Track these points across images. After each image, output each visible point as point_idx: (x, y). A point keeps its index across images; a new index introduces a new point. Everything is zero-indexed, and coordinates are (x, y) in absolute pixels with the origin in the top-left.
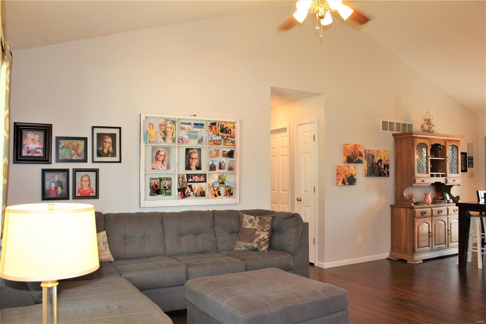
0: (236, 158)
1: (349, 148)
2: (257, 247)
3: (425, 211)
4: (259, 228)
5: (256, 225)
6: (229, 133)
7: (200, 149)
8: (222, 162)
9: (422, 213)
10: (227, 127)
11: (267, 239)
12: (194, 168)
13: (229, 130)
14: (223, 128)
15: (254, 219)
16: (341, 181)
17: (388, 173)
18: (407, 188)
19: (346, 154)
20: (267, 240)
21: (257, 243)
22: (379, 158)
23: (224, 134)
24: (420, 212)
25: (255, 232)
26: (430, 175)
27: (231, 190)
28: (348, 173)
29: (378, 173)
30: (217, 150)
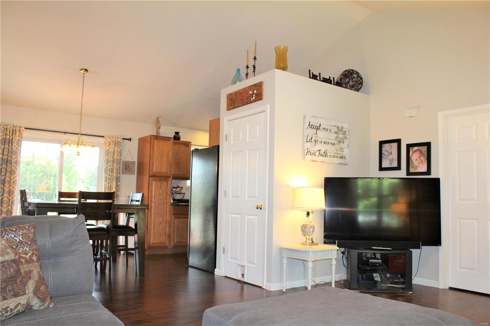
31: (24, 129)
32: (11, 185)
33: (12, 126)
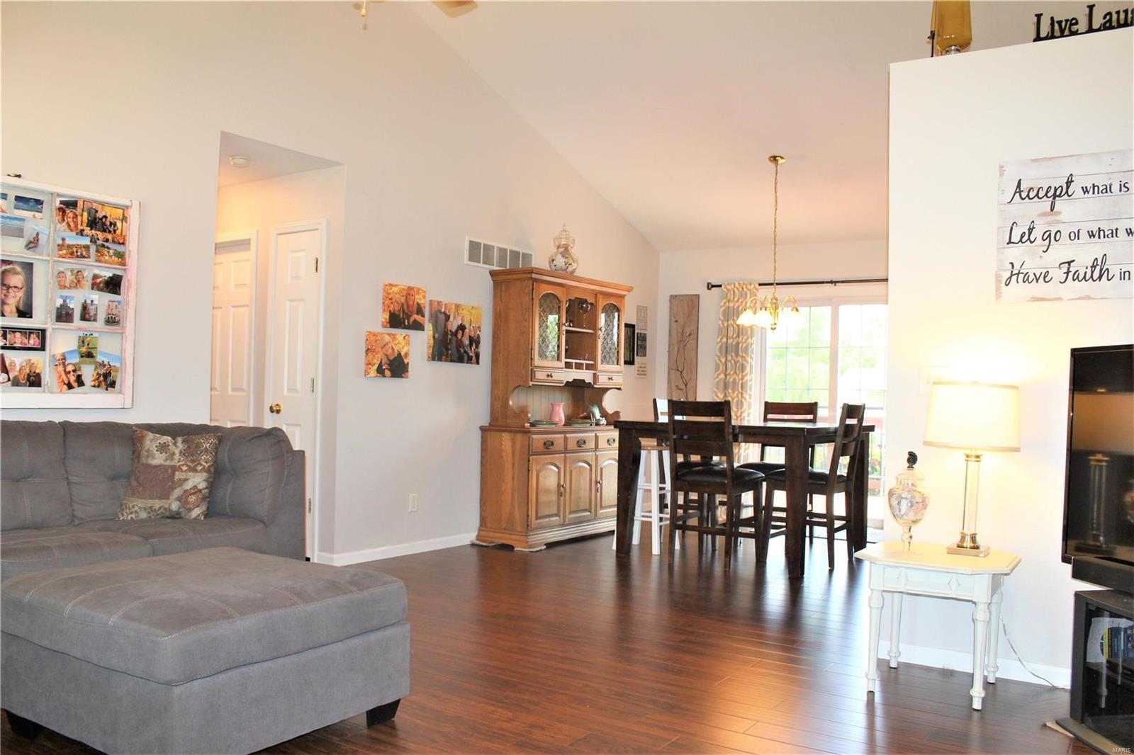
0: (128, 295)
1: (396, 294)
2: (179, 508)
3: (552, 440)
4: (183, 465)
5: (177, 457)
6: (110, 232)
7: (32, 264)
8: (89, 302)
9: (545, 444)
10: (105, 217)
11: (204, 489)
12: (11, 312)
13: (111, 224)
14: (95, 219)
15: (171, 444)
16: (376, 367)
17: (477, 356)
18: (517, 390)
19: (389, 307)
20: (203, 491)
21: (179, 499)
22: (460, 322)
23: (98, 233)
24: (543, 442)
25: (173, 474)
26: (563, 364)
27: (110, 373)
28: (390, 351)
29: (456, 355)
30: (78, 272)
31: (757, 286)
32: (739, 392)
33: (737, 285)
